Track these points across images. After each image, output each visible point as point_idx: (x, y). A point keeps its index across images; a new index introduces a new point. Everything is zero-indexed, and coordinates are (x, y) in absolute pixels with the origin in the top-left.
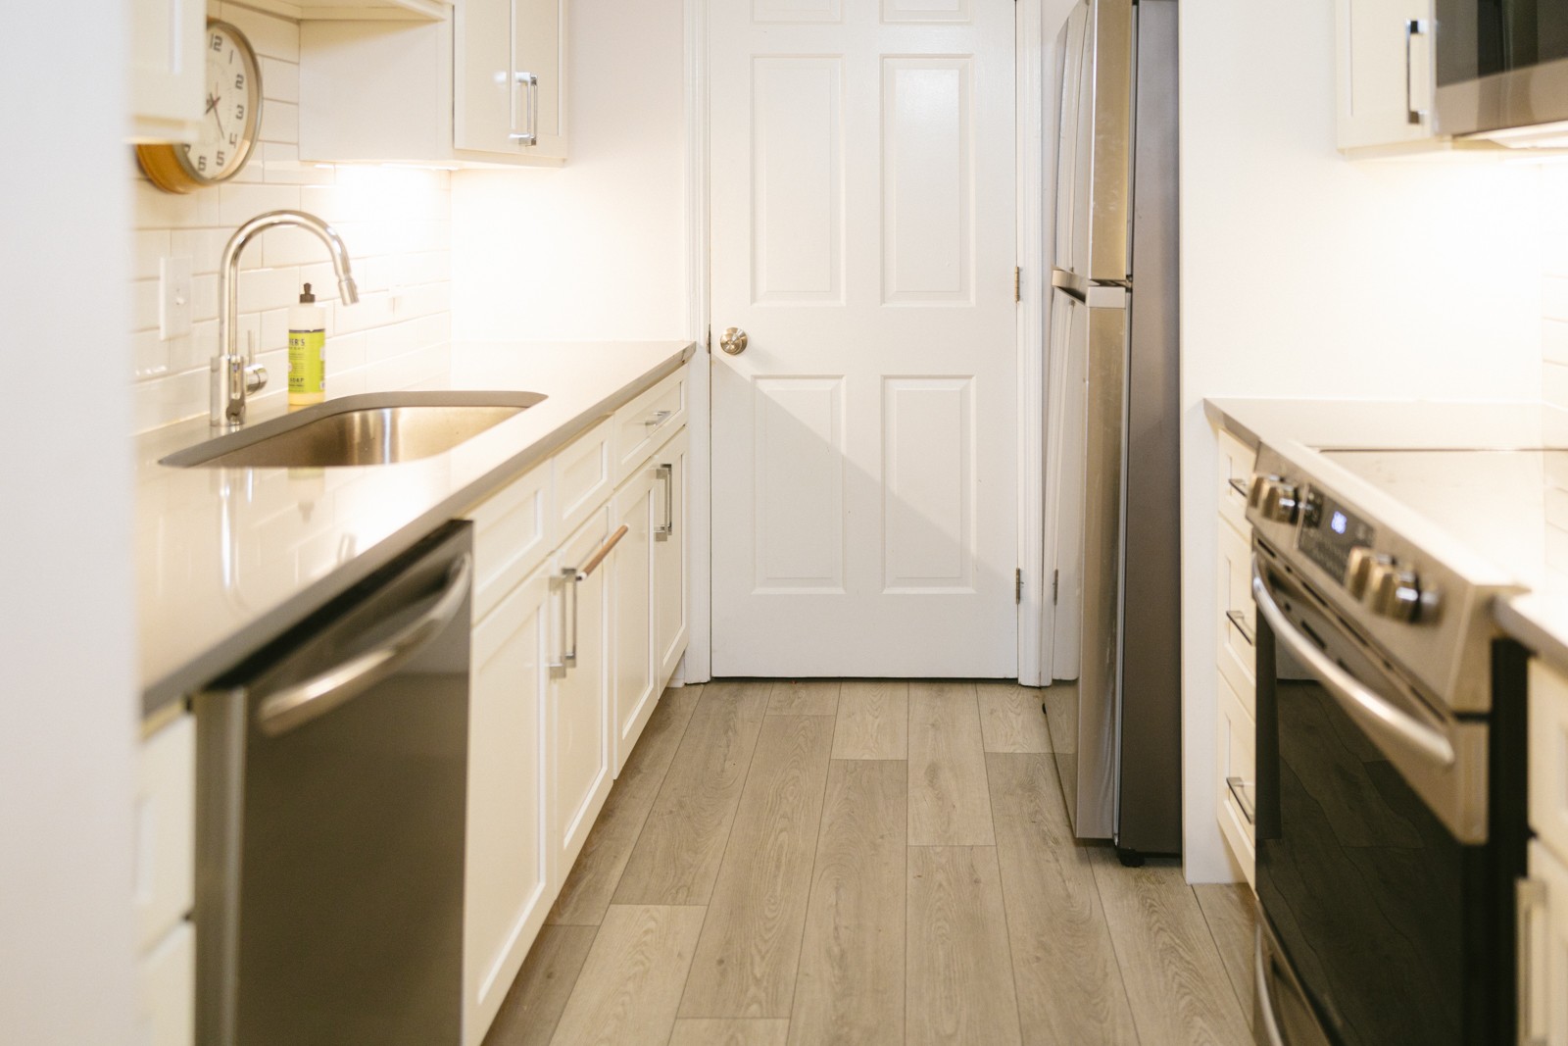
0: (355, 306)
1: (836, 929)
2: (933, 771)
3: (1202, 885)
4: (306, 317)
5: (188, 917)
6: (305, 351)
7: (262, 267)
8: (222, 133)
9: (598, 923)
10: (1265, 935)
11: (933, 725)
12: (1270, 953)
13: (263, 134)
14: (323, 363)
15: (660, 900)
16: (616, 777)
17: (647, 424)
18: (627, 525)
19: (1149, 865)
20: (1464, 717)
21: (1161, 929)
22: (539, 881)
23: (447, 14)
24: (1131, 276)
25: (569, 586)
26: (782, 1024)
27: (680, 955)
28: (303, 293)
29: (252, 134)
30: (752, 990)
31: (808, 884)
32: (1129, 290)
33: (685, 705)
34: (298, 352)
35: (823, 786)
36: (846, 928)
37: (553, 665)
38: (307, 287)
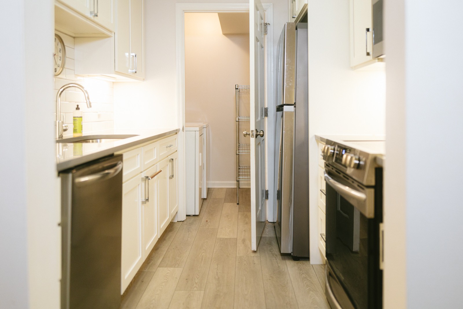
0: (91, 108)
1: (217, 273)
2: (244, 241)
3: (314, 265)
4: (78, 113)
5: (59, 225)
6: (77, 122)
7: (66, 101)
8: (56, 64)
9: (155, 271)
10: (328, 267)
11: (244, 231)
12: (329, 270)
13: (66, 66)
14: (82, 126)
15: (171, 267)
16: (159, 238)
17: (167, 147)
18: (162, 170)
19: (301, 260)
20: (368, 187)
21: (303, 274)
22: (139, 256)
23: (113, 35)
24: (296, 103)
25: (147, 181)
26: (202, 292)
27: (176, 278)
28: (77, 107)
29: (63, 67)
30: (195, 285)
31: (210, 264)
32: (295, 107)
33: (177, 226)
34: (75, 122)
35: (214, 243)
36: (220, 273)
37: (143, 201)
38: (78, 106)
